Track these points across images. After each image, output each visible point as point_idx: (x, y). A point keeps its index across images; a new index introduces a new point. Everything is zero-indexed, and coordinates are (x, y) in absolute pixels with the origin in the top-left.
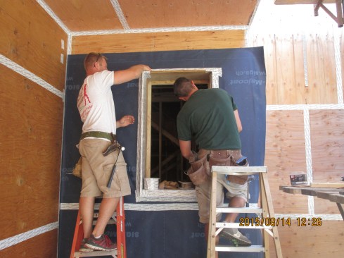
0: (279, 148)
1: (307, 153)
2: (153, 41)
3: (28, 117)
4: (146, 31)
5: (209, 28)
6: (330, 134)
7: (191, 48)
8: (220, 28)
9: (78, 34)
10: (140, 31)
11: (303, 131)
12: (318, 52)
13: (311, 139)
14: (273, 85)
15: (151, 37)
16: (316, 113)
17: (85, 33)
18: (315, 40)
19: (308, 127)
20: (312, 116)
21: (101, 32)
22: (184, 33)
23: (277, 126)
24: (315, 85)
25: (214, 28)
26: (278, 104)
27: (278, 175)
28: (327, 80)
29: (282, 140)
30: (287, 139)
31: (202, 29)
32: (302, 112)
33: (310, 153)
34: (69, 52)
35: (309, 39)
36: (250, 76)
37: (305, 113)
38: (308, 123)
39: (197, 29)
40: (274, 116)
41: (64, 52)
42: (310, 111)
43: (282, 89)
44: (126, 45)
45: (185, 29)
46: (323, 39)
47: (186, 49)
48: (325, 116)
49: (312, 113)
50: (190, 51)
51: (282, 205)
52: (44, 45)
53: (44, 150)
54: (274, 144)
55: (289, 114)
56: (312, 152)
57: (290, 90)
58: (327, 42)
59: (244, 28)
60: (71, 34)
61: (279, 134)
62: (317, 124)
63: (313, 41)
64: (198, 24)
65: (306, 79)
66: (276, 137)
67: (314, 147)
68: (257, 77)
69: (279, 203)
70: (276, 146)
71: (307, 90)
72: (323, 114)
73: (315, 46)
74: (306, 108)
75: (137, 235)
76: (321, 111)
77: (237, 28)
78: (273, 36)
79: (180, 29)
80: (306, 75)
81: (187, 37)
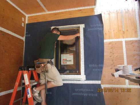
0: (112, 57)
1: (125, 59)
2: (57, 16)
3: (3, 46)
4: (54, 12)
5: (79, 8)
6: (135, 50)
7: (72, 17)
8: (83, 8)
9: (30, 15)
10: (52, 12)
11: (123, 49)
12: (128, 16)
13: (126, 53)
14: (109, 31)
15: (56, 14)
16: (128, 42)
17: (32, 15)
18: (127, 11)
19: (125, 48)
20: (126, 43)
21: (38, 14)
22: (69, 11)
23: (111, 48)
24: (127, 30)
25: (81, 8)
26: (111, 39)
27: (112, 69)
28: (133, 28)
29: (113, 54)
30: (116, 53)
31: (76, 9)
32: (122, 42)
33: (126, 59)
34: (27, 22)
35: (124, 11)
36: (96, 27)
37: (123, 42)
38: (125, 46)
39: (74, 9)
40: (110, 44)
41: (24, 22)
42: (125, 41)
43: (113, 33)
44: (47, 18)
45: (70, 10)
46: (130, 10)
47: (70, 17)
48: (132, 43)
49: (126, 42)
50: (72, 18)
51: (114, 81)
52: (12, 19)
53: (13, 59)
54: (110, 55)
55: (116, 43)
56: (127, 59)
57: (116, 33)
58: (132, 12)
59: (93, 7)
60: (27, 16)
61: (112, 52)
62: (129, 46)
63: (126, 12)
64: (74, 7)
65: (123, 28)
66: (111, 52)
67: (127, 57)
68: (99, 27)
69: (113, 80)
70: (111, 56)
71: (124, 33)
72: (131, 42)
73: (127, 14)
74: (124, 40)
75: (51, 93)
76: (131, 41)
77: (91, 7)
78: (108, 11)
79: (67, 10)
80: (123, 26)
81: (70, 13)
